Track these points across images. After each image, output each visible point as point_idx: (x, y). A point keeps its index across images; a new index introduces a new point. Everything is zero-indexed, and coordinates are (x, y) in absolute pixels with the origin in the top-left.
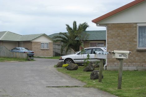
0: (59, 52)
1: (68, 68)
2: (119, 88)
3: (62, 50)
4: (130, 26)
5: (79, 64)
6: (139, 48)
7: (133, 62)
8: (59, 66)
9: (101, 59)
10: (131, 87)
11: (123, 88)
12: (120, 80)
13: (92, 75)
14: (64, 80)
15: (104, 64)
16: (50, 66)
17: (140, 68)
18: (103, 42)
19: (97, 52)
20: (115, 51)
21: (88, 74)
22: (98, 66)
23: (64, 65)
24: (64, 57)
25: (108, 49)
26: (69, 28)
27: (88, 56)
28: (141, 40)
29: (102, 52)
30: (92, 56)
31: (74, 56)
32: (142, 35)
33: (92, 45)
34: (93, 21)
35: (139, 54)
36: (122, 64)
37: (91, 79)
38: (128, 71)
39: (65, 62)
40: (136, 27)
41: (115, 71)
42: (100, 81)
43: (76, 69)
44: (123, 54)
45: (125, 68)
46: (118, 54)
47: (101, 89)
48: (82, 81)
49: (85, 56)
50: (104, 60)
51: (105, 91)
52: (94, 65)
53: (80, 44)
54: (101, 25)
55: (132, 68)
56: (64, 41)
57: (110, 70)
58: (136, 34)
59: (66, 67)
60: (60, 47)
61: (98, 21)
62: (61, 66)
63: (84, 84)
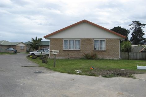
0: (28, 50)
1: (32, 58)
2: (54, 67)
3: (30, 50)
4: (60, 40)
5: (38, 56)
6: (64, 49)
7: (61, 55)
8: (28, 57)
9: (46, 54)
10: (60, 66)
11: (56, 67)
12: (55, 63)
13: (43, 61)
14: (30, 63)
15: (49, 56)
16: (24, 57)
17: (64, 58)
18: (48, 46)
19: (45, 51)
20: (53, 51)
21: (41, 61)
22: (45, 57)
23: (31, 56)
24: (31, 53)
25: (50, 49)
26: (33, 40)
27: (42, 52)
28: (65, 46)
29: (47, 51)
30: (43, 52)
31: (35, 52)
32: (65, 44)
33: (44, 48)
34: (44, 37)
35: (64, 52)
36: (55, 57)
37: (42, 63)
38: (59, 59)
39: (31, 55)
40: (63, 40)
41: (53, 59)
42: (46, 64)
43: (36, 58)
44: (56, 52)
45: (57, 58)
46: (54, 52)
47: (46, 67)
48: (38, 64)
49: (40, 52)
50: (48, 55)
51: (48, 68)
52: (44, 56)
53: (38, 47)
54: (47, 39)
55: (60, 58)
56: (31, 45)
57: (51, 59)
58: (63, 43)
59: (31, 57)
60: (29, 48)
61: (46, 37)
62: (29, 57)
63: (39, 65)
